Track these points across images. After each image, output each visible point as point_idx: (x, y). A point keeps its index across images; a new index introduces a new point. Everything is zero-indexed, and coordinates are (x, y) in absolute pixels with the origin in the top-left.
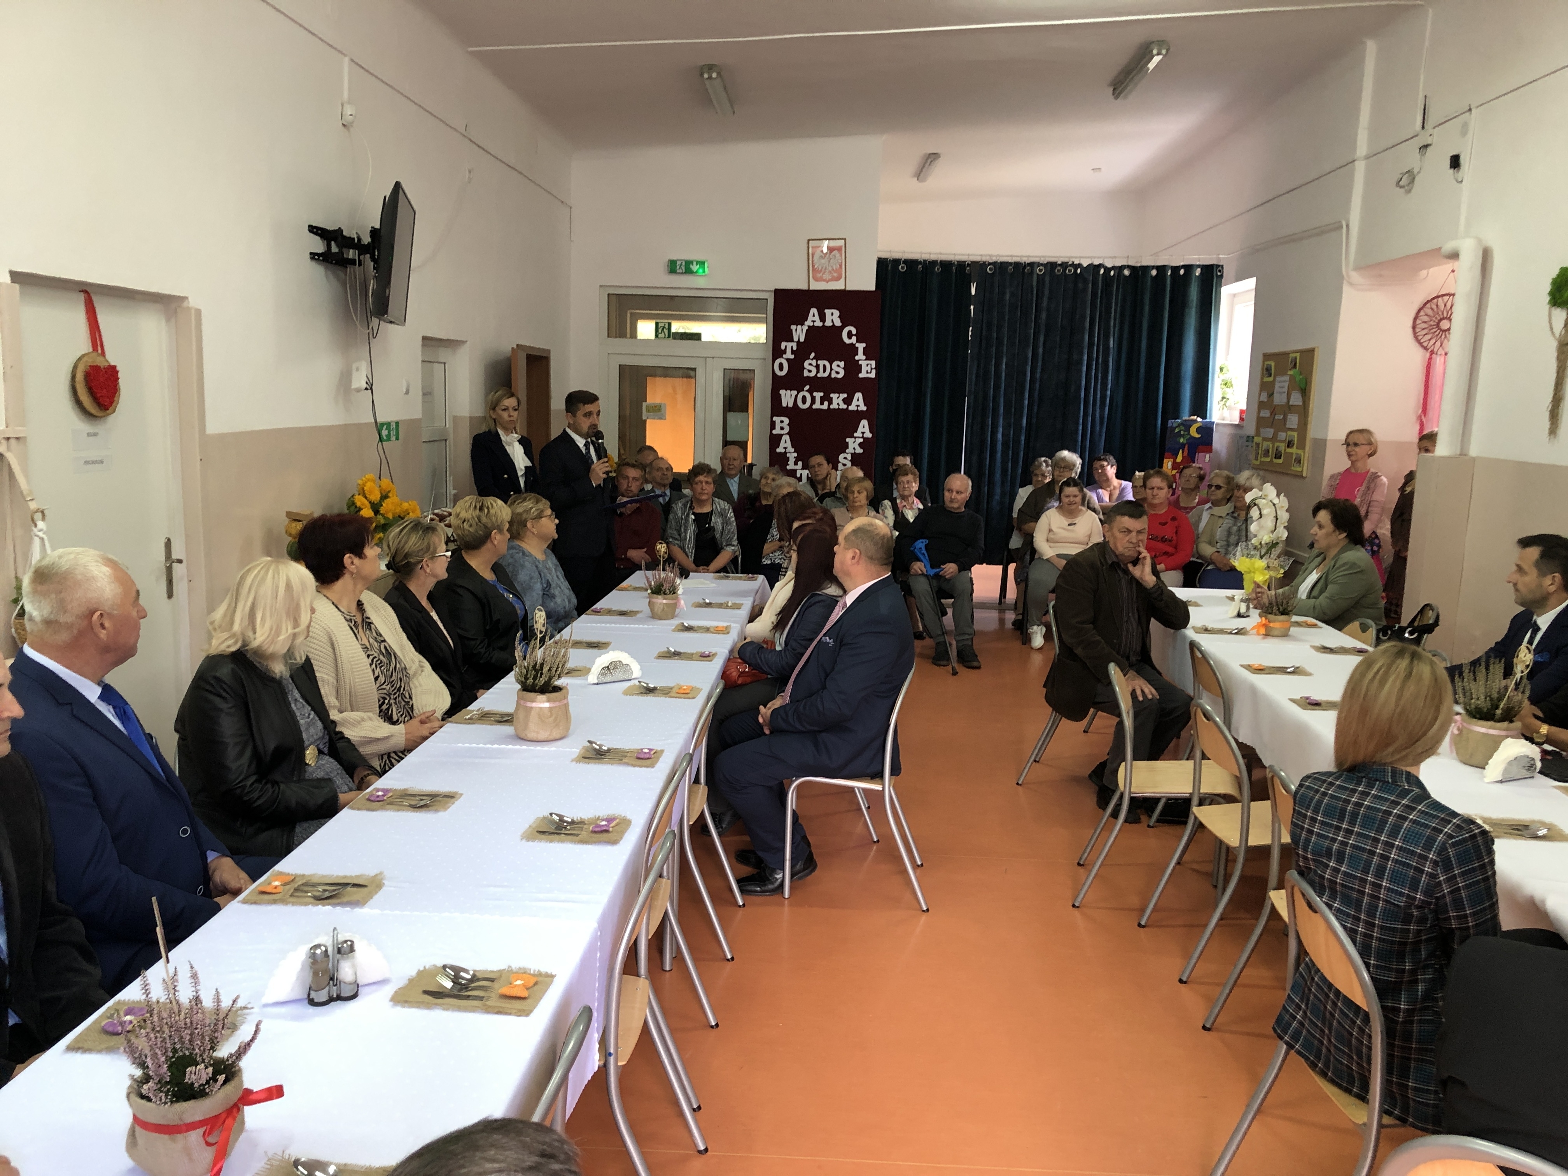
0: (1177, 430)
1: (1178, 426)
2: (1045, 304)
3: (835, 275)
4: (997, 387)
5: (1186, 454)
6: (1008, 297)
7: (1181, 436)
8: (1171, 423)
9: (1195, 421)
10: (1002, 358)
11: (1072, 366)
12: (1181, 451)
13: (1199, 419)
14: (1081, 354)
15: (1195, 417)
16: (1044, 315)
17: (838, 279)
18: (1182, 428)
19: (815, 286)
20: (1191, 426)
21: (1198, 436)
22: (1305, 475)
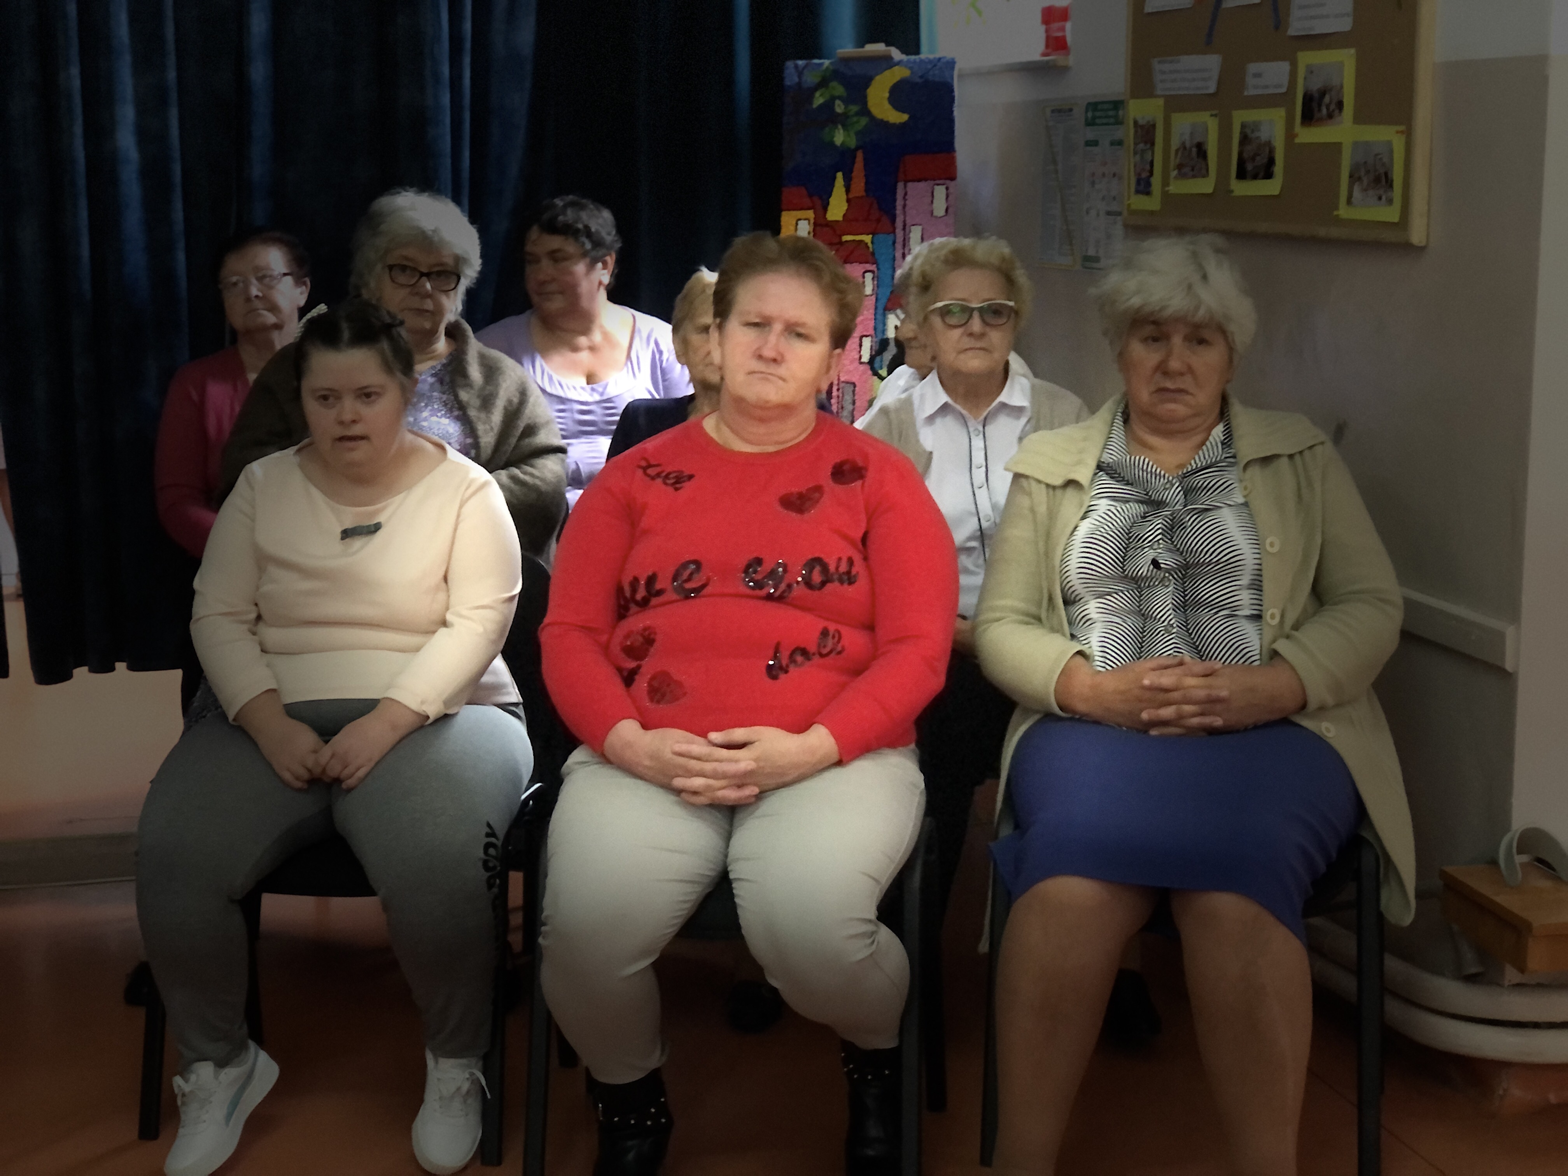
0: (819, 100)
1: (823, 83)
5: (859, 186)
7: (833, 119)
8: (794, 71)
9: (886, 62)
12: (840, 175)
13: (896, 54)
15: (879, 48)
18: (838, 89)
20: (867, 81)
21: (897, 117)
22: (1417, 236)
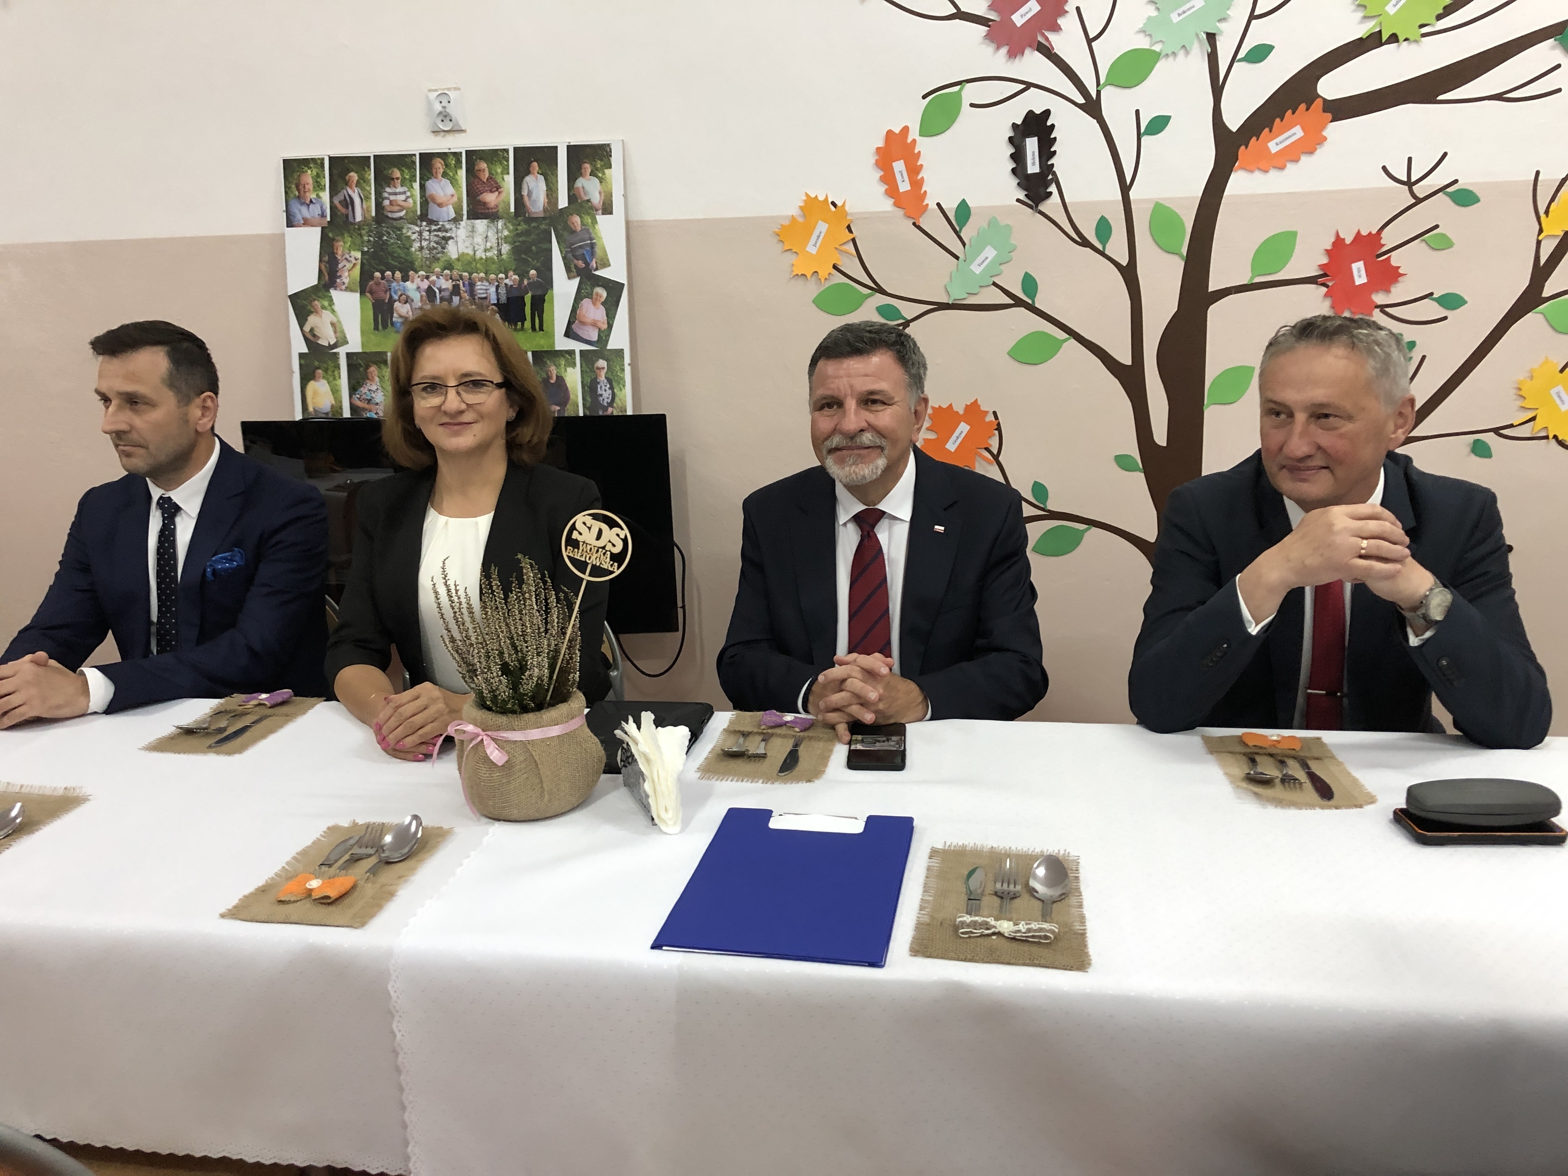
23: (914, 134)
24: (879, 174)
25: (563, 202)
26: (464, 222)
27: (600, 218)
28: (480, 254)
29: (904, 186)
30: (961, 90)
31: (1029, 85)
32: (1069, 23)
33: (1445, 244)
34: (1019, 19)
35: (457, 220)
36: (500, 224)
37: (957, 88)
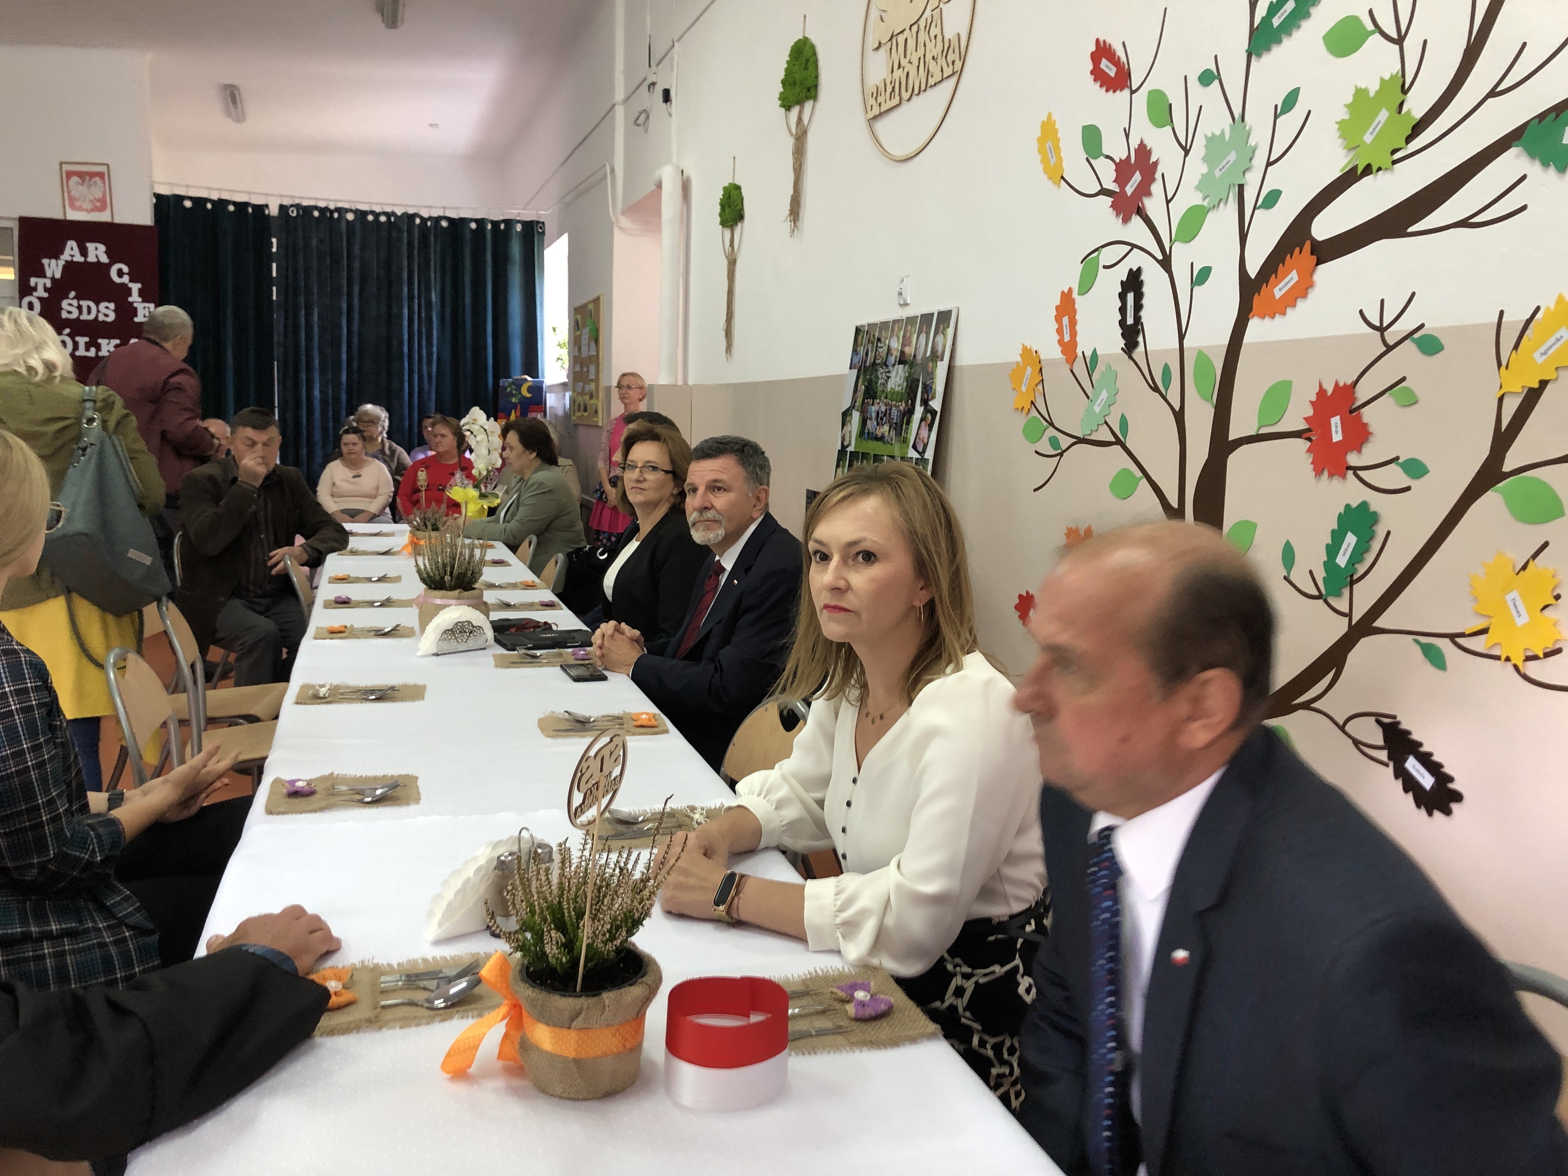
0: (509, 390)
1: (510, 386)
2: (357, 251)
3: (98, 204)
4: (309, 339)
5: (518, 413)
6: (314, 242)
7: (513, 395)
8: (503, 382)
9: (526, 379)
10: (313, 309)
11: (391, 319)
12: (513, 411)
13: (529, 379)
14: (401, 307)
15: (526, 377)
16: (357, 264)
17: (102, 209)
18: (514, 387)
19: (73, 215)
20: (521, 385)
21: (528, 395)
22: (600, 424)
23: (1075, 295)
24: (1056, 326)
25: (928, 354)
26: (896, 367)
27: (939, 363)
28: (897, 389)
29: (1067, 338)
30: (1099, 255)
31: (1134, 246)
32: (1156, 188)
33: (1410, 401)
34: (1129, 190)
35: (894, 365)
36: (907, 366)
37: (1096, 253)
